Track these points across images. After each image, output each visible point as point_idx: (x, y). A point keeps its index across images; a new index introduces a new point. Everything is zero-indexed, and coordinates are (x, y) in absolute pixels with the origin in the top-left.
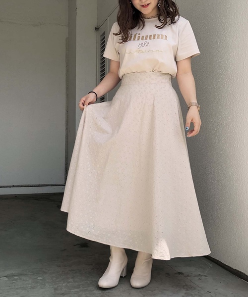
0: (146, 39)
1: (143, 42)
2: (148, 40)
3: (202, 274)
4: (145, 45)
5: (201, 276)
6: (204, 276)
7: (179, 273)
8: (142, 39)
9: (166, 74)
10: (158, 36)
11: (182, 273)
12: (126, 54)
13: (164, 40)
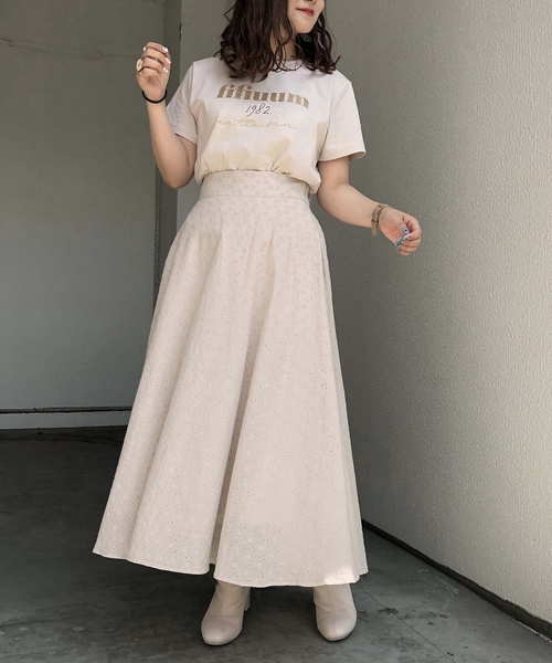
0: (265, 98)
1: (258, 104)
2: (269, 102)
3: (436, 611)
4: (263, 110)
5: (435, 615)
6: (442, 616)
7: (388, 611)
8: (256, 98)
9: (298, 181)
10: (291, 96)
11: (393, 611)
12: (218, 125)
13: (301, 107)
